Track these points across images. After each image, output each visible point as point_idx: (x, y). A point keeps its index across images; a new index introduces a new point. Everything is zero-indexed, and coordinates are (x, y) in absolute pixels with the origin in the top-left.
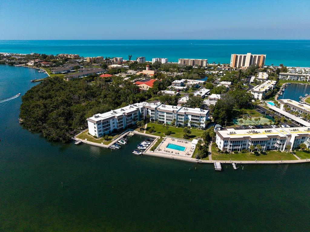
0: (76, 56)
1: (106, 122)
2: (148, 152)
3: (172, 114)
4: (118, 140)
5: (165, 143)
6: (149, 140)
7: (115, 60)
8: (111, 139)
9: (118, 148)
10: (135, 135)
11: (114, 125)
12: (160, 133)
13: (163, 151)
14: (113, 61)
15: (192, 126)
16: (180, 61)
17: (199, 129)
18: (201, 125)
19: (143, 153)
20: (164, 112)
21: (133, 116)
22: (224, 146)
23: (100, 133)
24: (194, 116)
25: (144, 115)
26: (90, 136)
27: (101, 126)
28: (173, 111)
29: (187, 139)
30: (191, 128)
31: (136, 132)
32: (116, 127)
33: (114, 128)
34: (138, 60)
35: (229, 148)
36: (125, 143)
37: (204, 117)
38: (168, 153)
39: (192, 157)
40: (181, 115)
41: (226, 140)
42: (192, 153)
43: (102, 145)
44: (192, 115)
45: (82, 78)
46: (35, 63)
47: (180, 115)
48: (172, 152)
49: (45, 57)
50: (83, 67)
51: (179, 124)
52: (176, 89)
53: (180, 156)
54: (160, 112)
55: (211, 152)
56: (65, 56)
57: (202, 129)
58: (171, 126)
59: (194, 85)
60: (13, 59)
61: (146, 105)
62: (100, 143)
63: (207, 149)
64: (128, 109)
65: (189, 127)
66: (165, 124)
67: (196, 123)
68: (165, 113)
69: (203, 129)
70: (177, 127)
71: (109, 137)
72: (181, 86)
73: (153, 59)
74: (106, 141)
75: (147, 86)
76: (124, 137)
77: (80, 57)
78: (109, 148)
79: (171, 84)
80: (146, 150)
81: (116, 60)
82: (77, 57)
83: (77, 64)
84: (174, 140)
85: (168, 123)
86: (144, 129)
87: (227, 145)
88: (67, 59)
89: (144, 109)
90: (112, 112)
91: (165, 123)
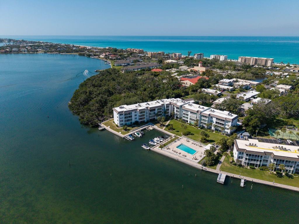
0: (141, 51)
1: (128, 114)
2: (157, 149)
3: (195, 114)
4: (136, 131)
5: (178, 143)
6: (163, 137)
7: (173, 56)
8: (129, 130)
9: (131, 139)
10: (154, 129)
11: (136, 117)
12: (178, 131)
13: (171, 151)
14: (172, 57)
15: (216, 129)
16: (240, 59)
17: (223, 134)
18: (226, 130)
19: (151, 149)
20: (188, 111)
21: (156, 111)
22: (239, 157)
23: (122, 123)
24: (219, 119)
25: (170, 111)
26: (114, 124)
27: (123, 116)
28: (198, 111)
29: (204, 142)
30: (214, 132)
31: (156, 127)
32: (137, 120)
34: (195, 56)
35: (244, 161)
36: (140, 135)
37: (229, 122)
38: (175, 153)
39: (199, 163)
40: (205, 117)
41: (241, 152)
42: (200, 159)
43: (119, 134)
44: (217, 118)
45: (135, 71)
46: (106, 55)
47: (204, 116)
48: (180, 154)
49: (116, 50)
50: (142, 62)
51: (202, 126)
52: (221, 89)
53: (187, 159)
54: (185, 110)
55: (222, 161)
56: (132, 50)
57: (226, 135)
58: (193, 126)
59: (242, 85)
60: (92, 52)
61: (173, 102)
62: (119, 132)
63: (220, 157)
64: (153, 104)
65: (213, 131)
66: (188, 124)
67: (220, 127)
68: (189, 112)
69: (227, 135)
70: (199, 129)
71: (128, 128)
72: (229, 86)
73: (211, 56)
74: (124, 131)
75: (191, 83)
76: (142, 130)
77: (144, 51)
78: (124, 138)
79: (218, 83)
80: (155, 146)
81: (175, 55)
82: (141, 52)
83: (138, 58)
84: (189, 141)
85: (192, 123)
86: (164, 125)
87: (243, 157)
88: (132, 53)
89: (170, 106)
90: (137, 105)
91: (189, 122)
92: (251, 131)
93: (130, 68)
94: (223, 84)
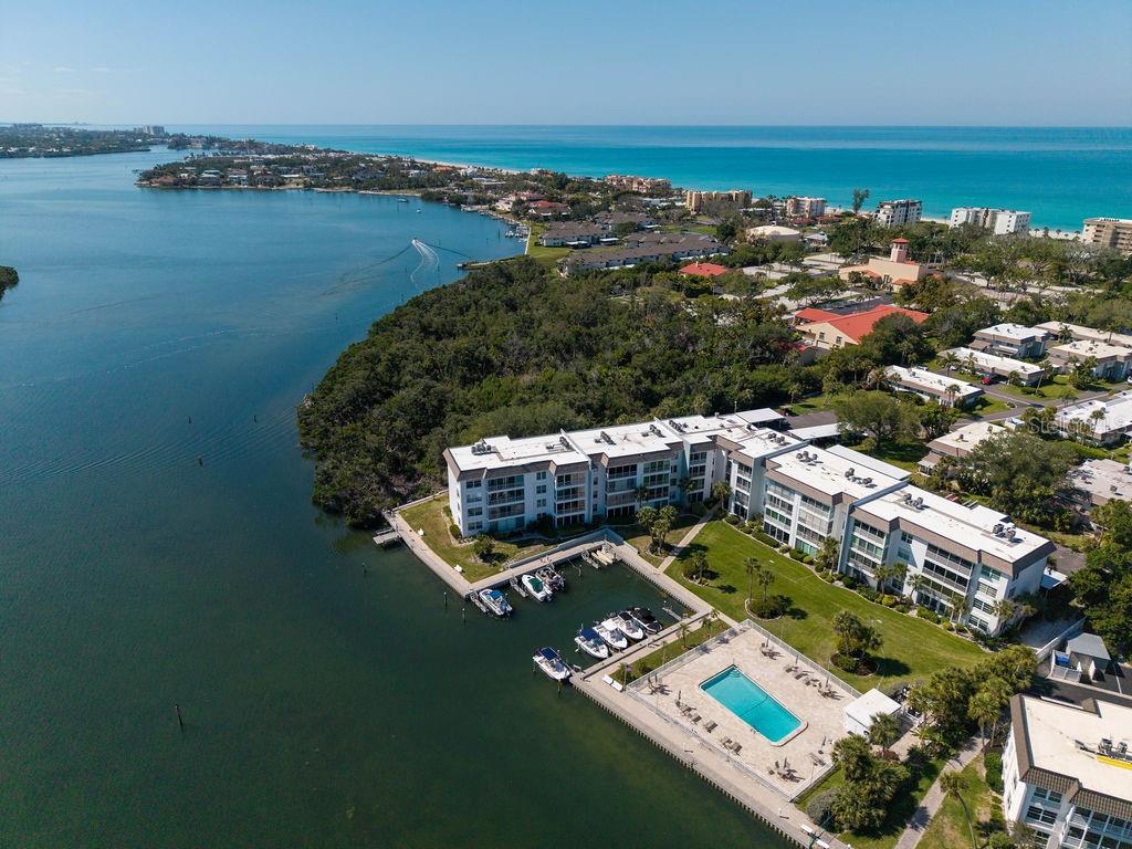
0: (658, 185)
1: (506, 482)
2: (601, 685)
3: (826, 508)
4: (531, 569)
5: (715, 659)
6: (648, 618)
7: (790, 209)
8: (502, 558)
9: (498, 611)
10: (619, 564)
11: (541, 496)
12: (730, 590)
13: (666, 703)
14: (784, 212)
15: (923, 599)
16: (1092, 229)
17: (961, 630)
18: (976, 612)
19: (576, 679)
20: (793, 492)
21: (640, 476)
22: (1033, 813)
23: (475, 519)
24: (944, 553)
25: (707, 477)
26: (448, 519)
27: (481, 492)
28: (838, 498)
29: (847, 670)
30: (913, 613)
31: (629, 552)
32: (549, 509)
33: (542, 510)
34: (882, 211)
35: (1061, 838)
36: (547, 590)
37: (998, 574)
38: (686, 723)
39: (800, 801)
40: (873, 530)
41: (1047, 788)
42: (810, 774)
43: (453, 575)
44: (935, 543)
45: (613, 271)
46: (519, 202)
47: (865, 526)
48: (711, 728)
49: (562, 182)
50: (652, 230)
51: (855, 571)
52: (982, 371)
53: (739, 767)
54: (777, 484)
55: (932, 812)
56: (625, 181)
57: (977, 636)
58: (812, 569)
59: (1092, 362)
60: (473, 186)
61: (728, 436)
62: (452, 562)
63: (923, 784)
64: (633, 439)
65: (908, 604)
66: (788, 550)
67: (947, 592)
68: (797, 498)
69: (981, 637)
70: (839, 584)
71: (499, 547)
72: (1023, 359)
73: (954, 211)
74: (480, 561)
75: (840, 334)
76: (559, 566)
77: (673, 187)
78: (468, 599)
79: (972, 339)
80: (599, 665)
81: (798, 205)
82: (661, 190)
83: (640, 217)
84: (772, 655)
85: (807, 550)
86: (669, 549)
87: (1054, 815)
88: (621, 194)
89: (711, 454)
90: (554, 439)
91: (792, 543)
92: (1118, 633)
93: (596, 256)
94: (992, 347)
